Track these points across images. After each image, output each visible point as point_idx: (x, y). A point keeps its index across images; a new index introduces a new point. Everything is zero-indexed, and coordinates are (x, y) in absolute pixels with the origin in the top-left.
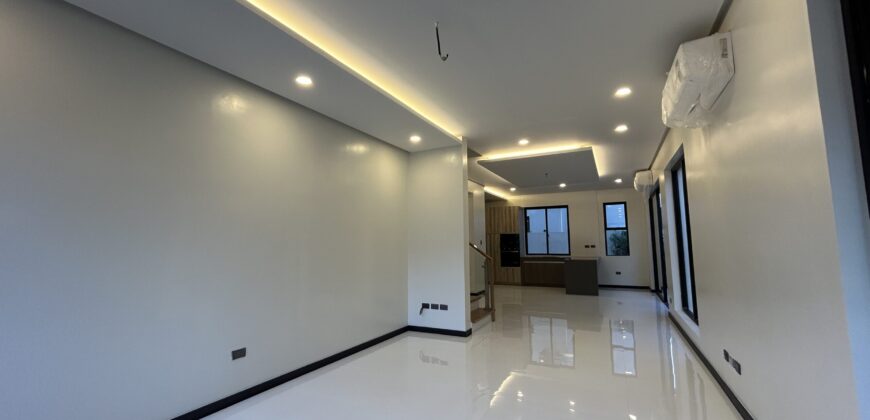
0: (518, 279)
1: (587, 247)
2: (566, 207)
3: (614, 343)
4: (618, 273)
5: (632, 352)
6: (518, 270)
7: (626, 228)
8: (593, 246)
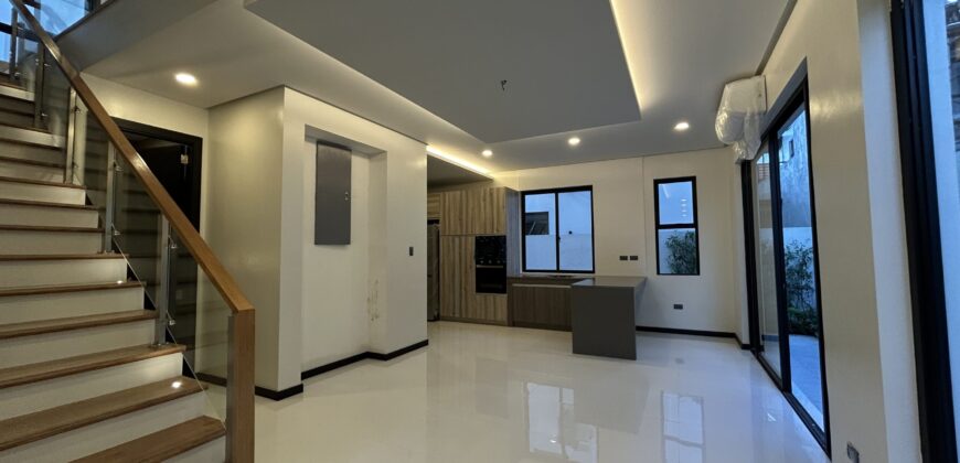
0: (502, 314)
1: (623, 258)
2: (589, 188)
3: (667, 433)
4: (678, 307)
5: (700, 450)
6: (502, 299)
7: (695, 225)
8: (634, 258)
